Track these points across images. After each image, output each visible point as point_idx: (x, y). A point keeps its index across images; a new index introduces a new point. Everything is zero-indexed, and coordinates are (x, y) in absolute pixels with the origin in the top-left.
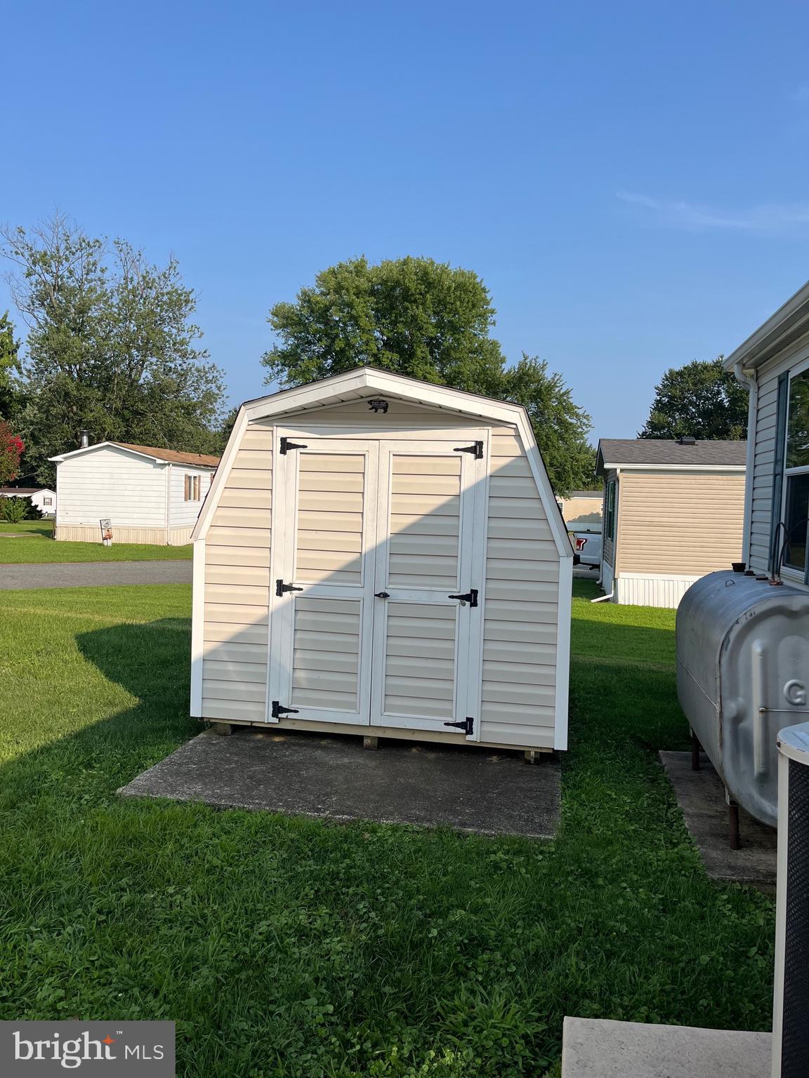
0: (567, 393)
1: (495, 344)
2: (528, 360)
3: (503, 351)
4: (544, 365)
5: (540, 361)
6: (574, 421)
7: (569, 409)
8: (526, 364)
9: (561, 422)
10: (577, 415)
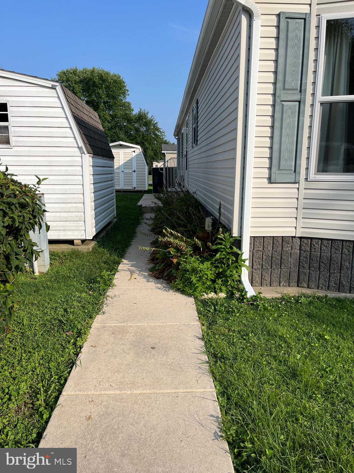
0: (156, 123)
1: (129, 103)
2: (142, 111)
3: (132, 106)
4: (148, 113)
5: (146, 111)
6: (159, 134)
7: (158, 129)
8: (141, 112)
9: (155, 134)
10: (160, 132)
